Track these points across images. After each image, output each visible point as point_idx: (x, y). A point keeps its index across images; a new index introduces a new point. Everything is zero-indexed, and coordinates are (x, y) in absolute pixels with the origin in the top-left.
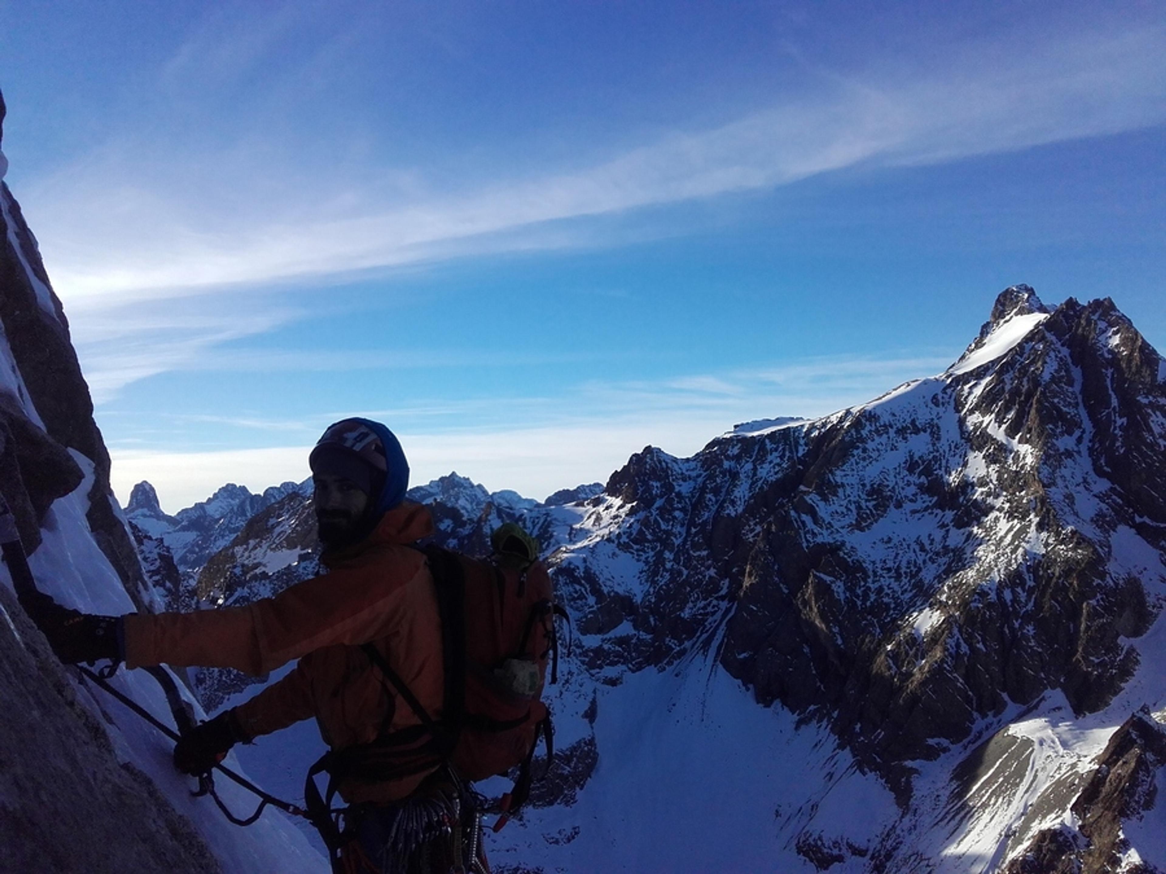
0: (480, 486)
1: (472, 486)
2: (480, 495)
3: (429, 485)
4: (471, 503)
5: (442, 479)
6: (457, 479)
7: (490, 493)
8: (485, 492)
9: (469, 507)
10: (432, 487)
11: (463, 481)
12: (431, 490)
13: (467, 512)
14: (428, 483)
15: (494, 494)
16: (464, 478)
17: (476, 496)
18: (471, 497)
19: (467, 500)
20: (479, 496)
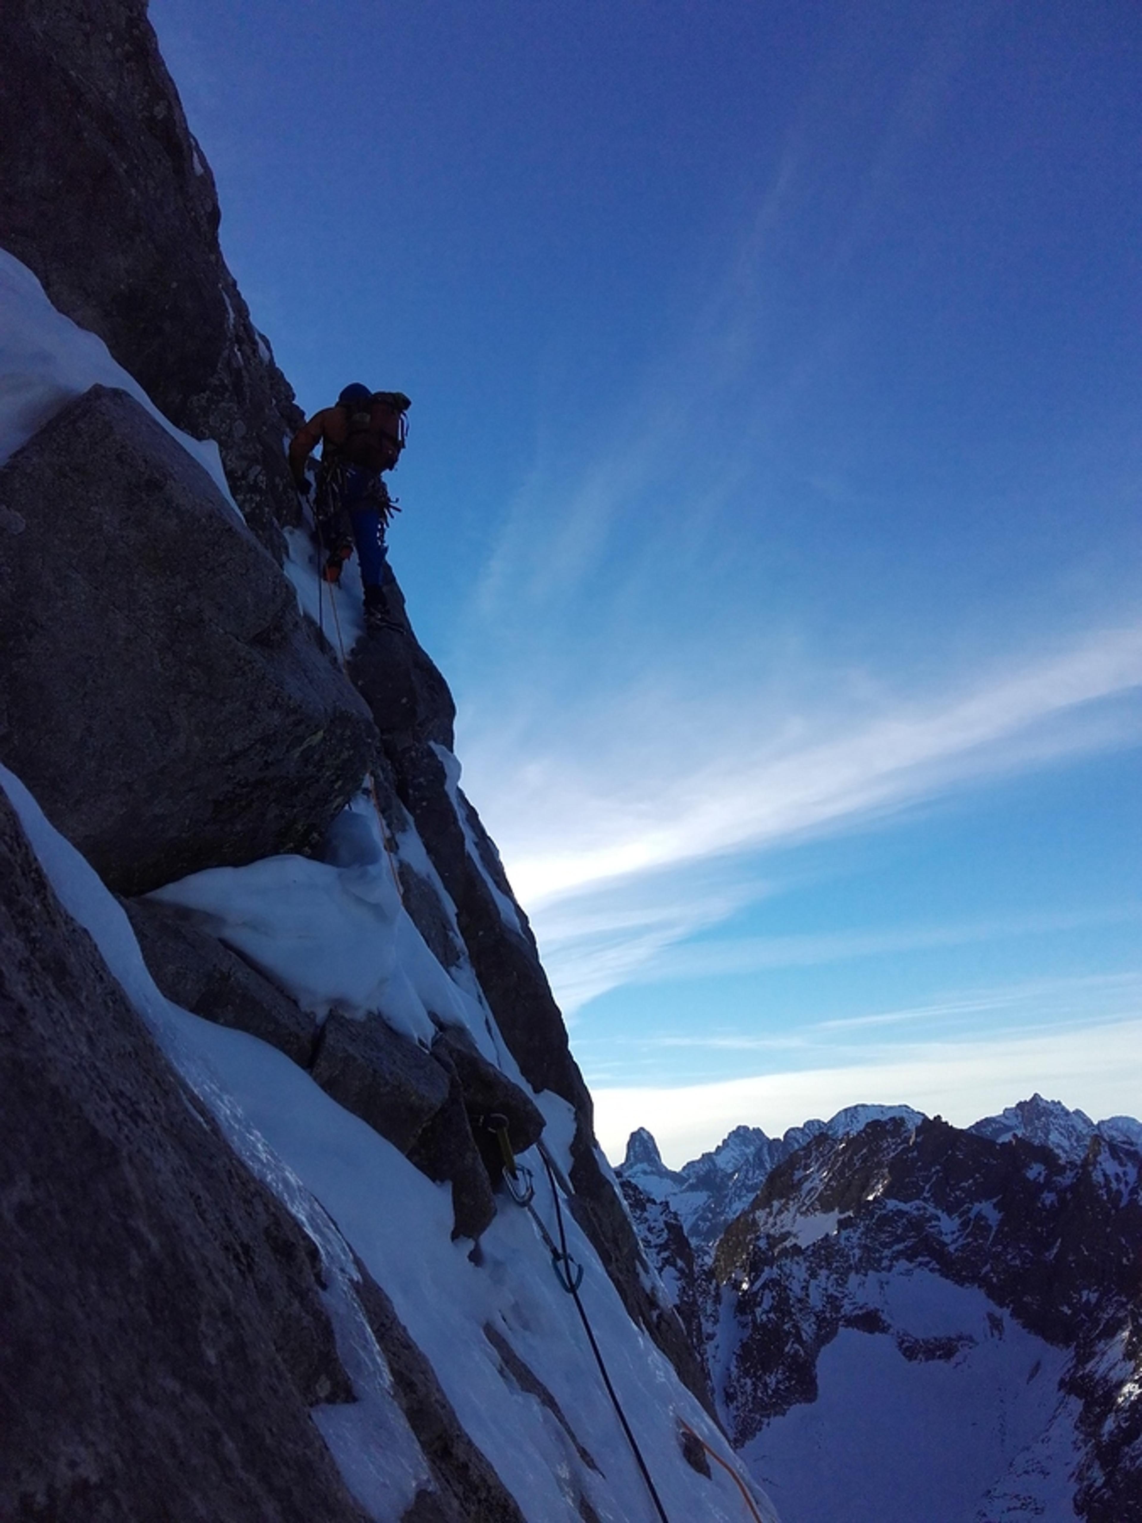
0: (1078, 1112)
1: (1067, 1113)
2: (1081, 1126)
3: (1004, 1115)
4: (1069, 1139)
5: (1021, 1105)
6: (1042, 1104)
7: (1095, 1123)
8: (1087, 1121)
9: (1066, 1143)
10: (1007, 1118)
11: (1051, 1107)
12: (1007, 1122)
13: (1065, 1152)
14: (1001, 1113)
15: (1102, 1123)
16: (1053, 1102)
17: (1073, 1126)
18: (1067, 1130)
19: (1061, 1134)
20: (1079, 1128)
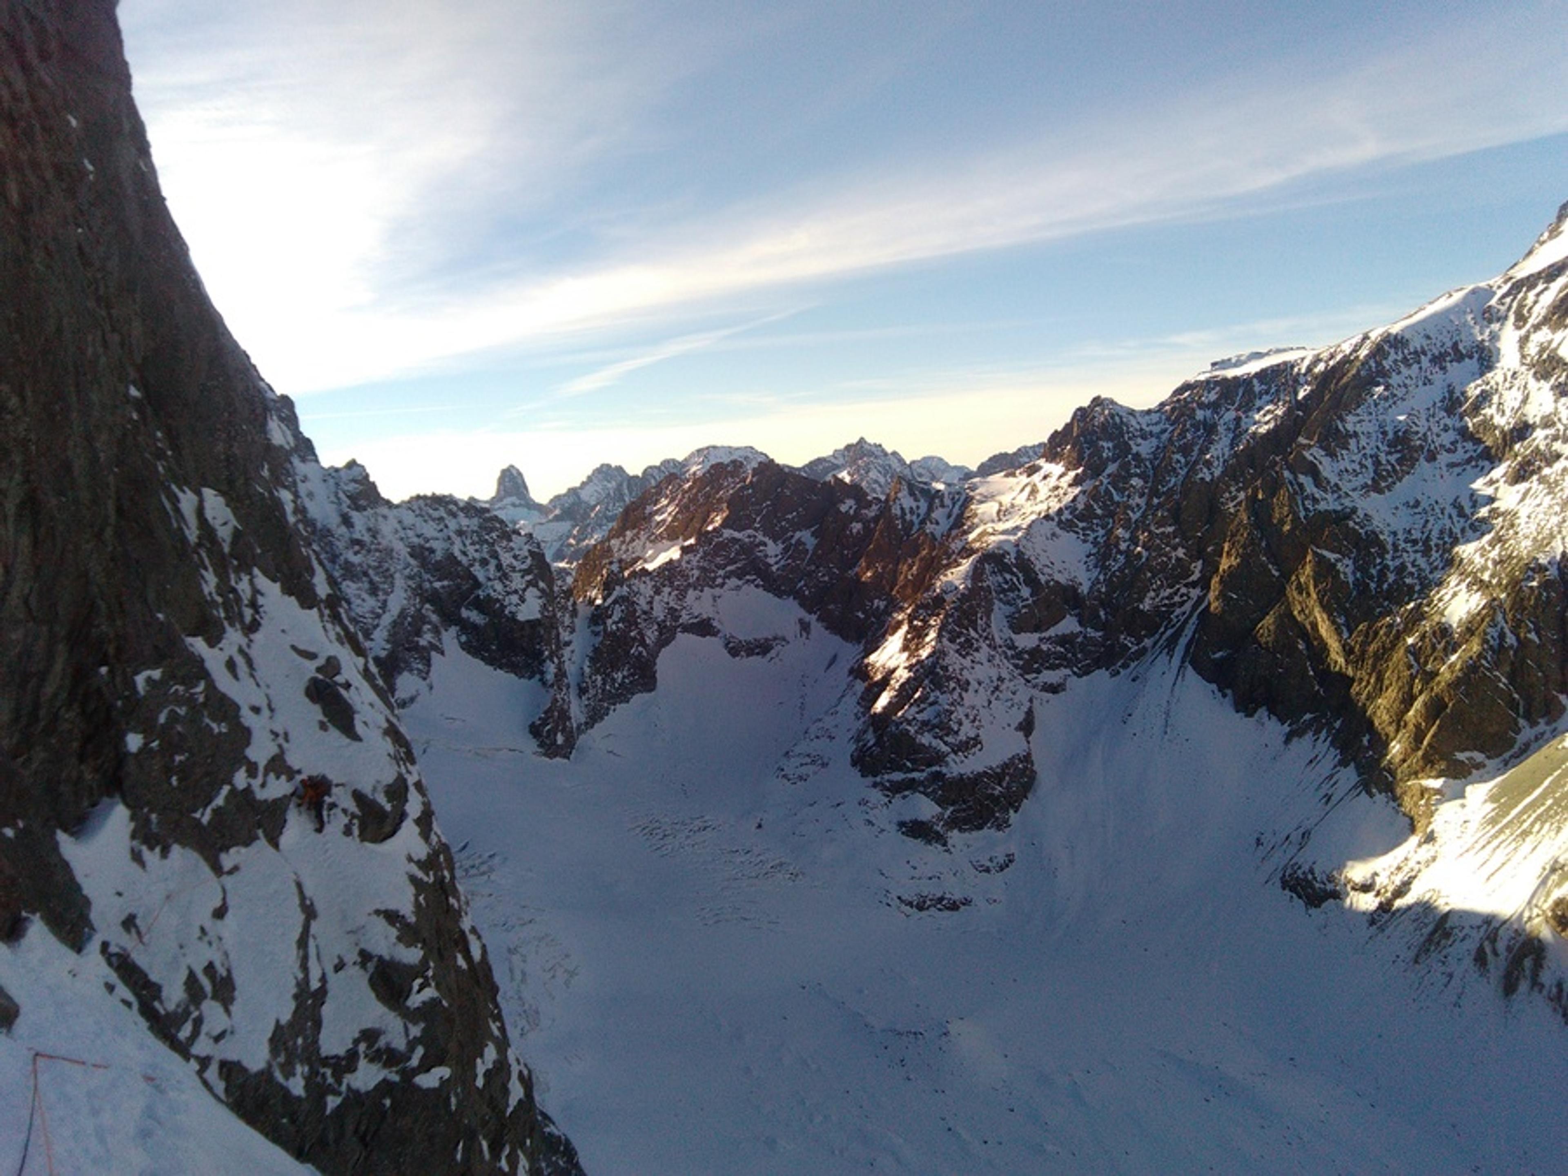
0: (895, 454)
1: (886, 454)
2: (895, 464)
3: (834, 456)
4: (885, 476)
5: (848, 447)
6: (866, 446)
7: (908, 462)
8: (901, 461)
9: (882, 480)
10: (836, 458)
11: (874, 449)
12: (836, 462)
13: (880, 486)
14: (831, 453)
15: (913, 462)
16: (875, 445)
17: (890, 466)
18: (884, 468)
19: (880, 472)
20: (894, 466)
